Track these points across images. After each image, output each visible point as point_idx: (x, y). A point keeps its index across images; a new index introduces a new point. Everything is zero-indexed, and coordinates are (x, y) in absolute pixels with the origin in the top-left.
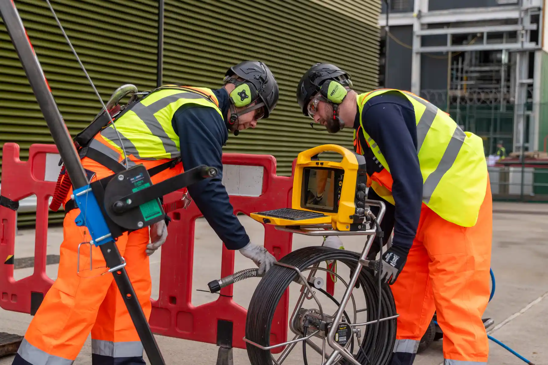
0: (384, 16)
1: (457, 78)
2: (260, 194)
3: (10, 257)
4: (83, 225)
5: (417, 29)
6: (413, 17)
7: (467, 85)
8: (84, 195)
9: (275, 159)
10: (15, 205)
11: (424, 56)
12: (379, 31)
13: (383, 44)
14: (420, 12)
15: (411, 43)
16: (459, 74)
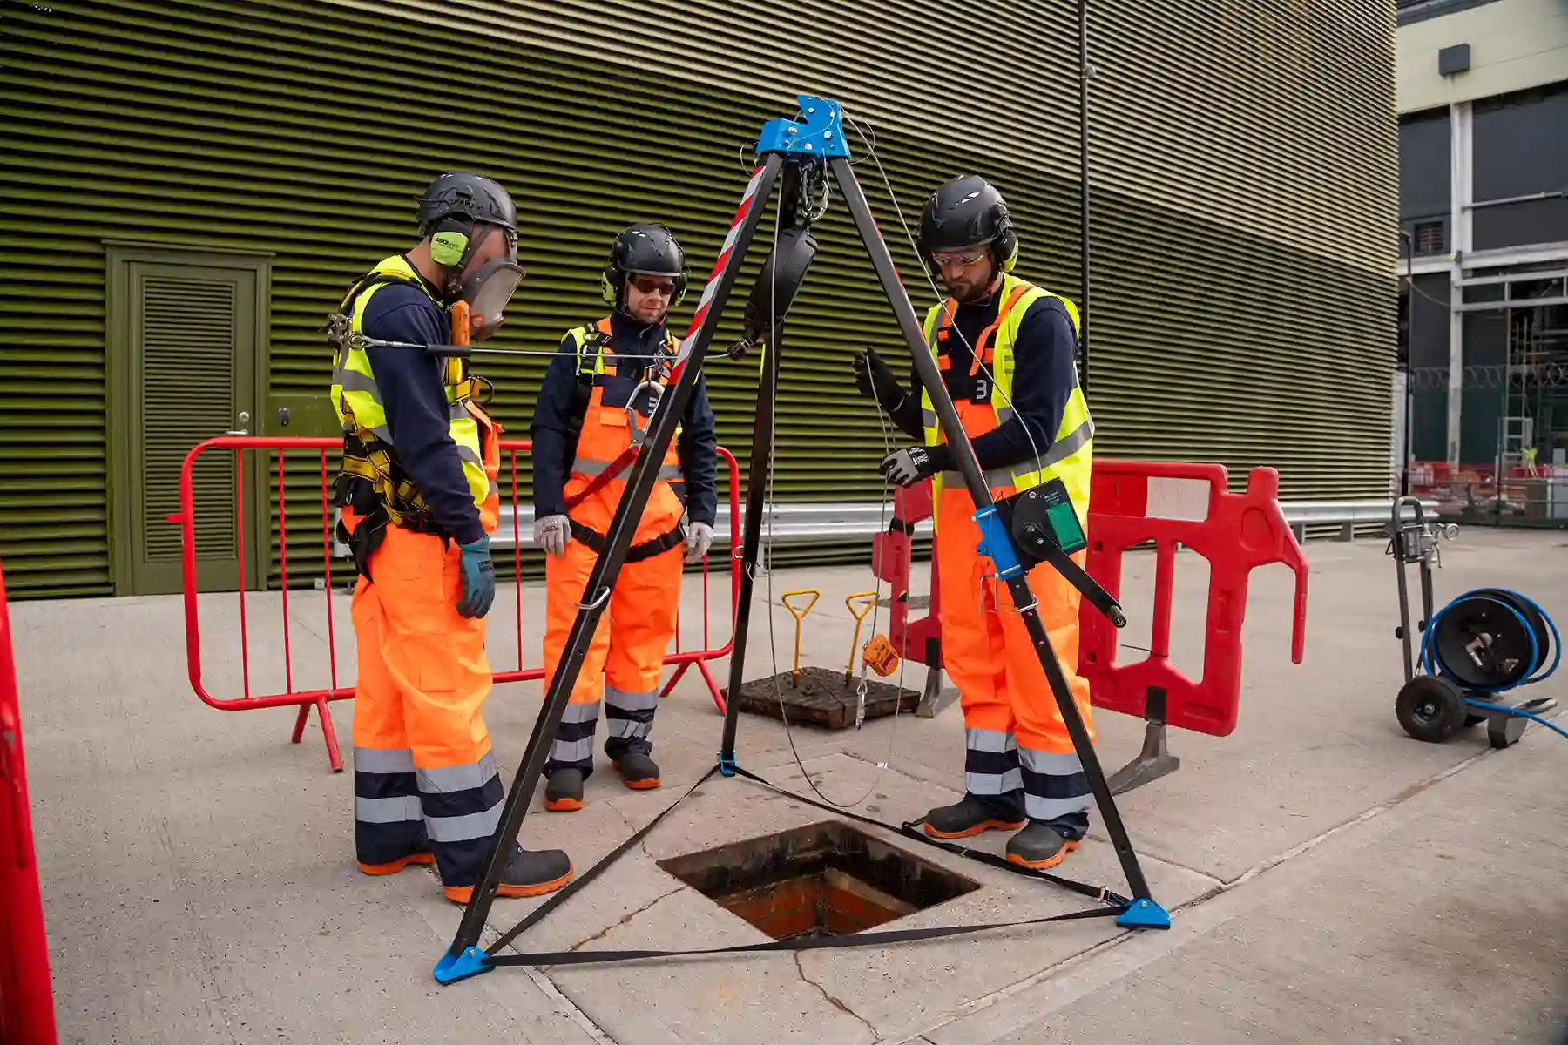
0: (1405, 261)
1: (1521, 347)
2: (1206, 518)
3: (903, 593)
4: (987, 554)
5: (1456, 278)
6: (1449, 261)
7: (1539, 356)
8: (988, 516)
9: (1225, 469)
10: (910, 530)
11: (1468, 318)
12: (1397, 284)
13: (1403, 301)
14: (1460, 253)
15: (1448, 298)
16: (1525, 342)
